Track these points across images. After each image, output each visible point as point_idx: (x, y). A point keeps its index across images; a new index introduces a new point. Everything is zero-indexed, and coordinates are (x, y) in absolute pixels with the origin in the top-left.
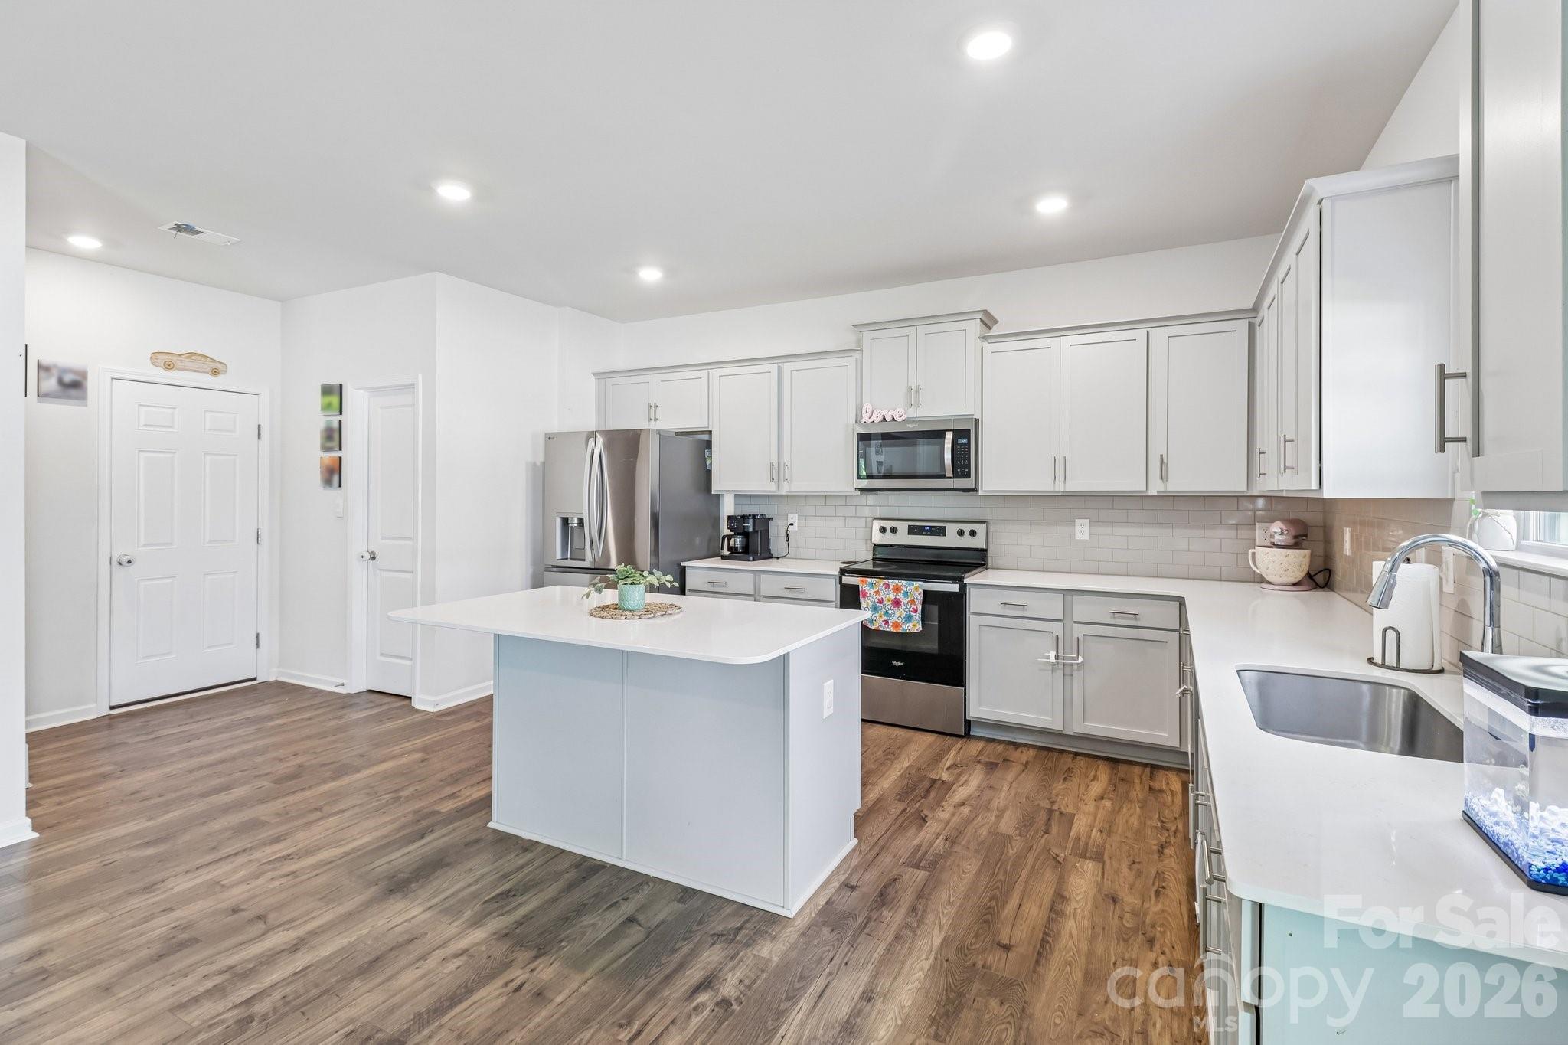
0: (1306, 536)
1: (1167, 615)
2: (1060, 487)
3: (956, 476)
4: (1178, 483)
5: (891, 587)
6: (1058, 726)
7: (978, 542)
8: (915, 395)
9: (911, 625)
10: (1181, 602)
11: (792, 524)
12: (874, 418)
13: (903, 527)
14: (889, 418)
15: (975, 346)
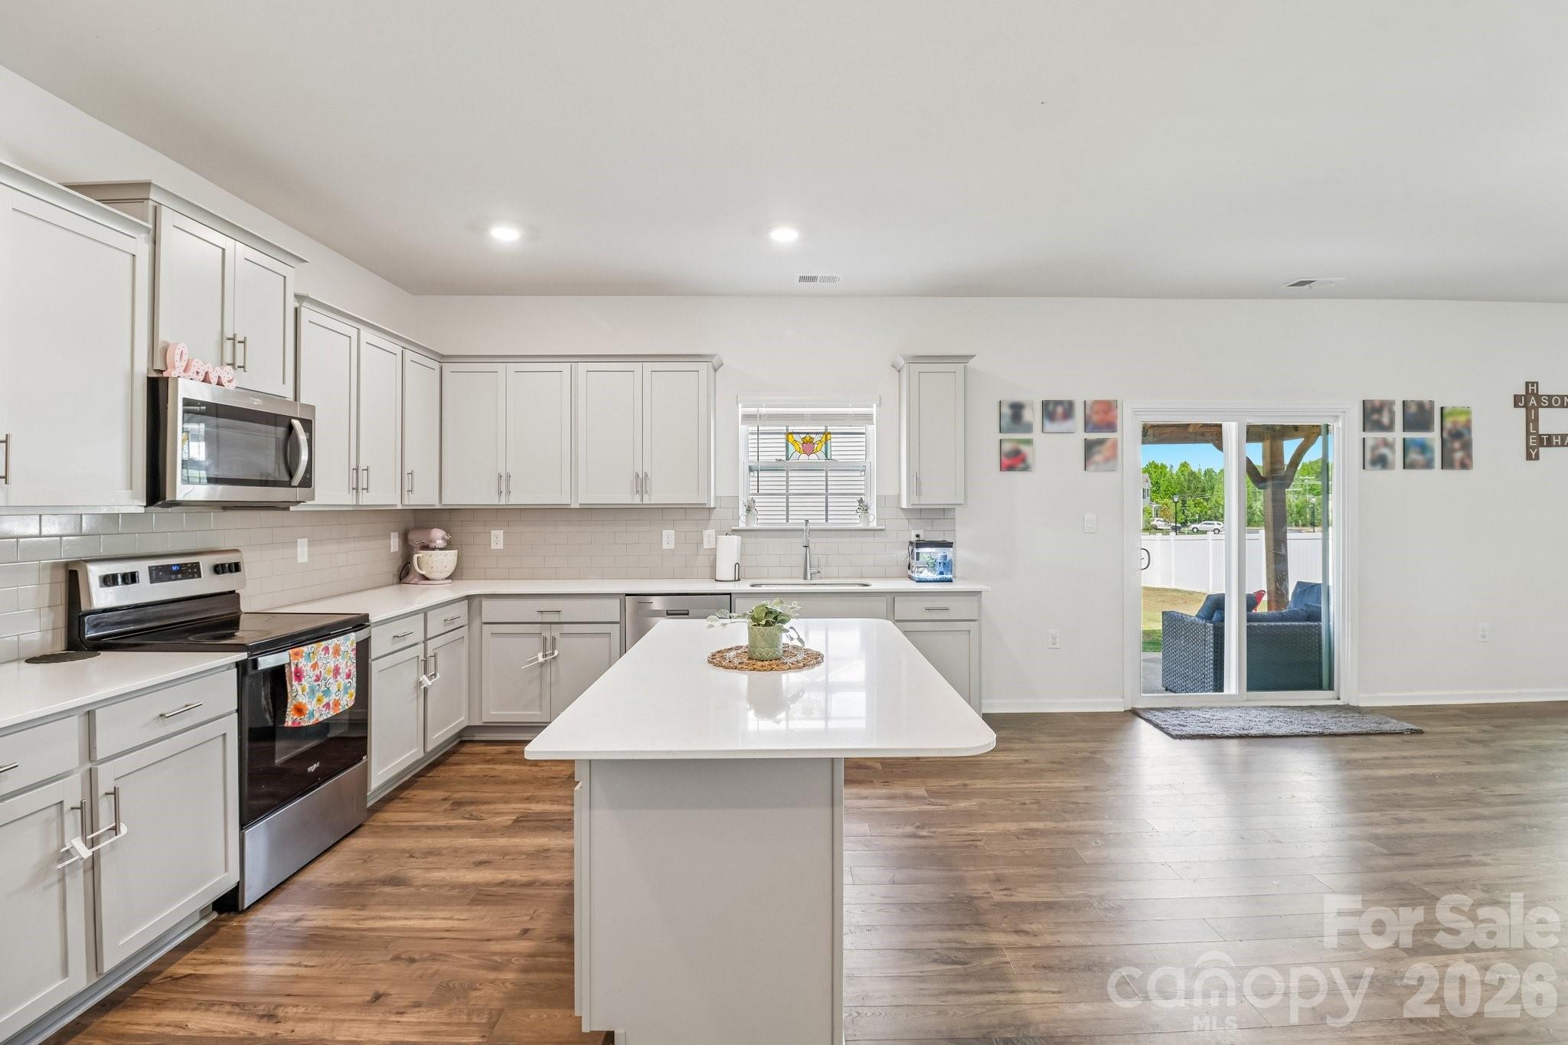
3: (302, 483)
8: (237, 350)
12: (191, 374)
13: (143, 573)
14: (214, 380)
15: (292, 304)
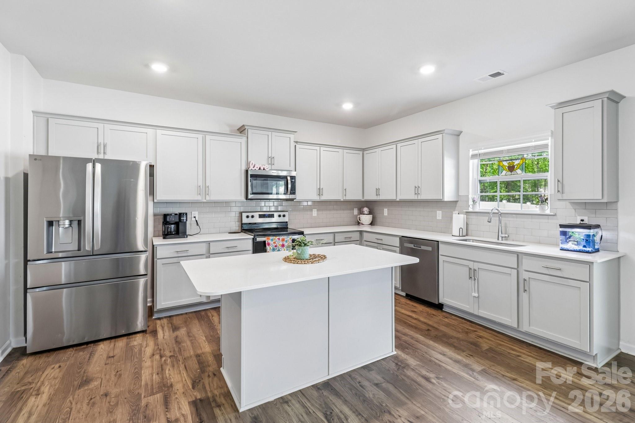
2: (320, 198)
3: (291, 194)
5: (281, 239)
7: (286, 219)
8: (271, 160)
10: (361, 232)
11: (195, 217)
12: (255, 168)
13: (256, 215)
14: (262, 169)
15: (293, 144)
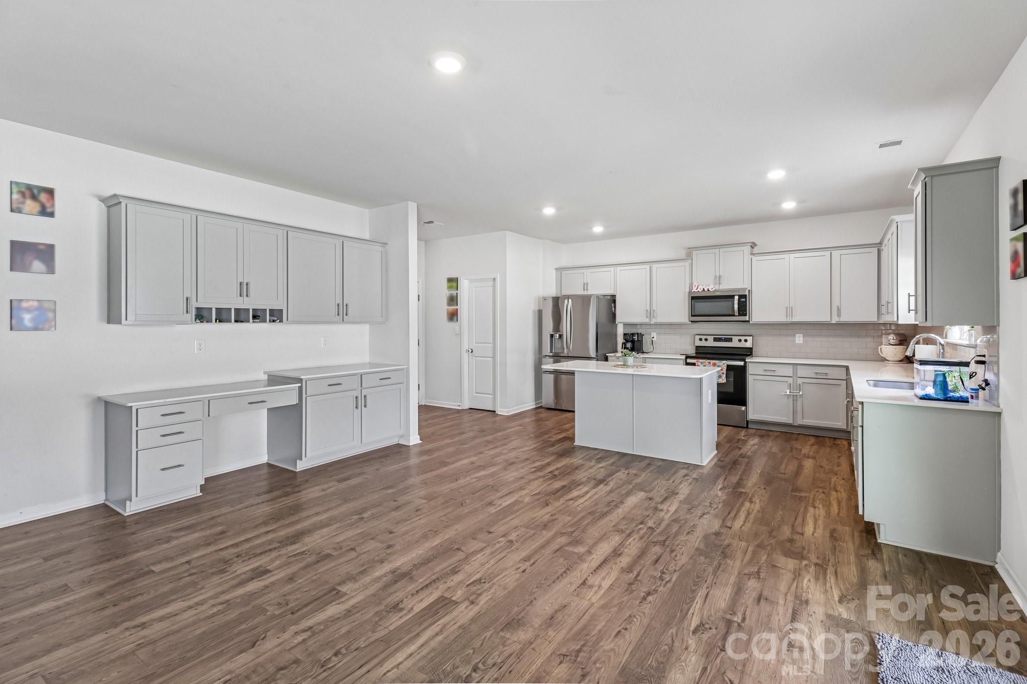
0: (906, 340)
1: (842, 374)
2: (790, 320)
3: (740, 315)
4: (846, 318)
5: (711, 364)
6: (790, 422)
7: (748, 345)
8: (718, 279)
9: (721, 379)
10: (847, 368)
11: (653, 337)
12: (698, 290)
13: (711, 339)
14: (706, 290)
15: (748, 258)
